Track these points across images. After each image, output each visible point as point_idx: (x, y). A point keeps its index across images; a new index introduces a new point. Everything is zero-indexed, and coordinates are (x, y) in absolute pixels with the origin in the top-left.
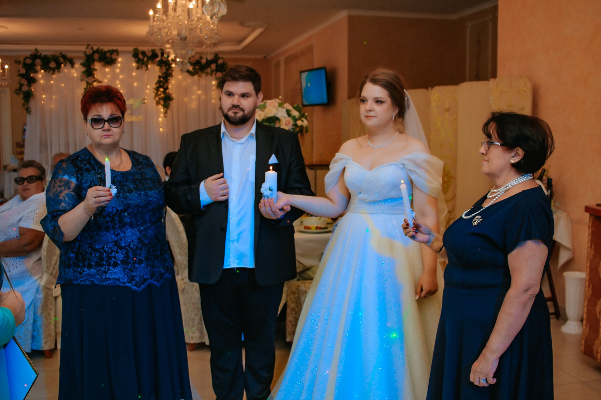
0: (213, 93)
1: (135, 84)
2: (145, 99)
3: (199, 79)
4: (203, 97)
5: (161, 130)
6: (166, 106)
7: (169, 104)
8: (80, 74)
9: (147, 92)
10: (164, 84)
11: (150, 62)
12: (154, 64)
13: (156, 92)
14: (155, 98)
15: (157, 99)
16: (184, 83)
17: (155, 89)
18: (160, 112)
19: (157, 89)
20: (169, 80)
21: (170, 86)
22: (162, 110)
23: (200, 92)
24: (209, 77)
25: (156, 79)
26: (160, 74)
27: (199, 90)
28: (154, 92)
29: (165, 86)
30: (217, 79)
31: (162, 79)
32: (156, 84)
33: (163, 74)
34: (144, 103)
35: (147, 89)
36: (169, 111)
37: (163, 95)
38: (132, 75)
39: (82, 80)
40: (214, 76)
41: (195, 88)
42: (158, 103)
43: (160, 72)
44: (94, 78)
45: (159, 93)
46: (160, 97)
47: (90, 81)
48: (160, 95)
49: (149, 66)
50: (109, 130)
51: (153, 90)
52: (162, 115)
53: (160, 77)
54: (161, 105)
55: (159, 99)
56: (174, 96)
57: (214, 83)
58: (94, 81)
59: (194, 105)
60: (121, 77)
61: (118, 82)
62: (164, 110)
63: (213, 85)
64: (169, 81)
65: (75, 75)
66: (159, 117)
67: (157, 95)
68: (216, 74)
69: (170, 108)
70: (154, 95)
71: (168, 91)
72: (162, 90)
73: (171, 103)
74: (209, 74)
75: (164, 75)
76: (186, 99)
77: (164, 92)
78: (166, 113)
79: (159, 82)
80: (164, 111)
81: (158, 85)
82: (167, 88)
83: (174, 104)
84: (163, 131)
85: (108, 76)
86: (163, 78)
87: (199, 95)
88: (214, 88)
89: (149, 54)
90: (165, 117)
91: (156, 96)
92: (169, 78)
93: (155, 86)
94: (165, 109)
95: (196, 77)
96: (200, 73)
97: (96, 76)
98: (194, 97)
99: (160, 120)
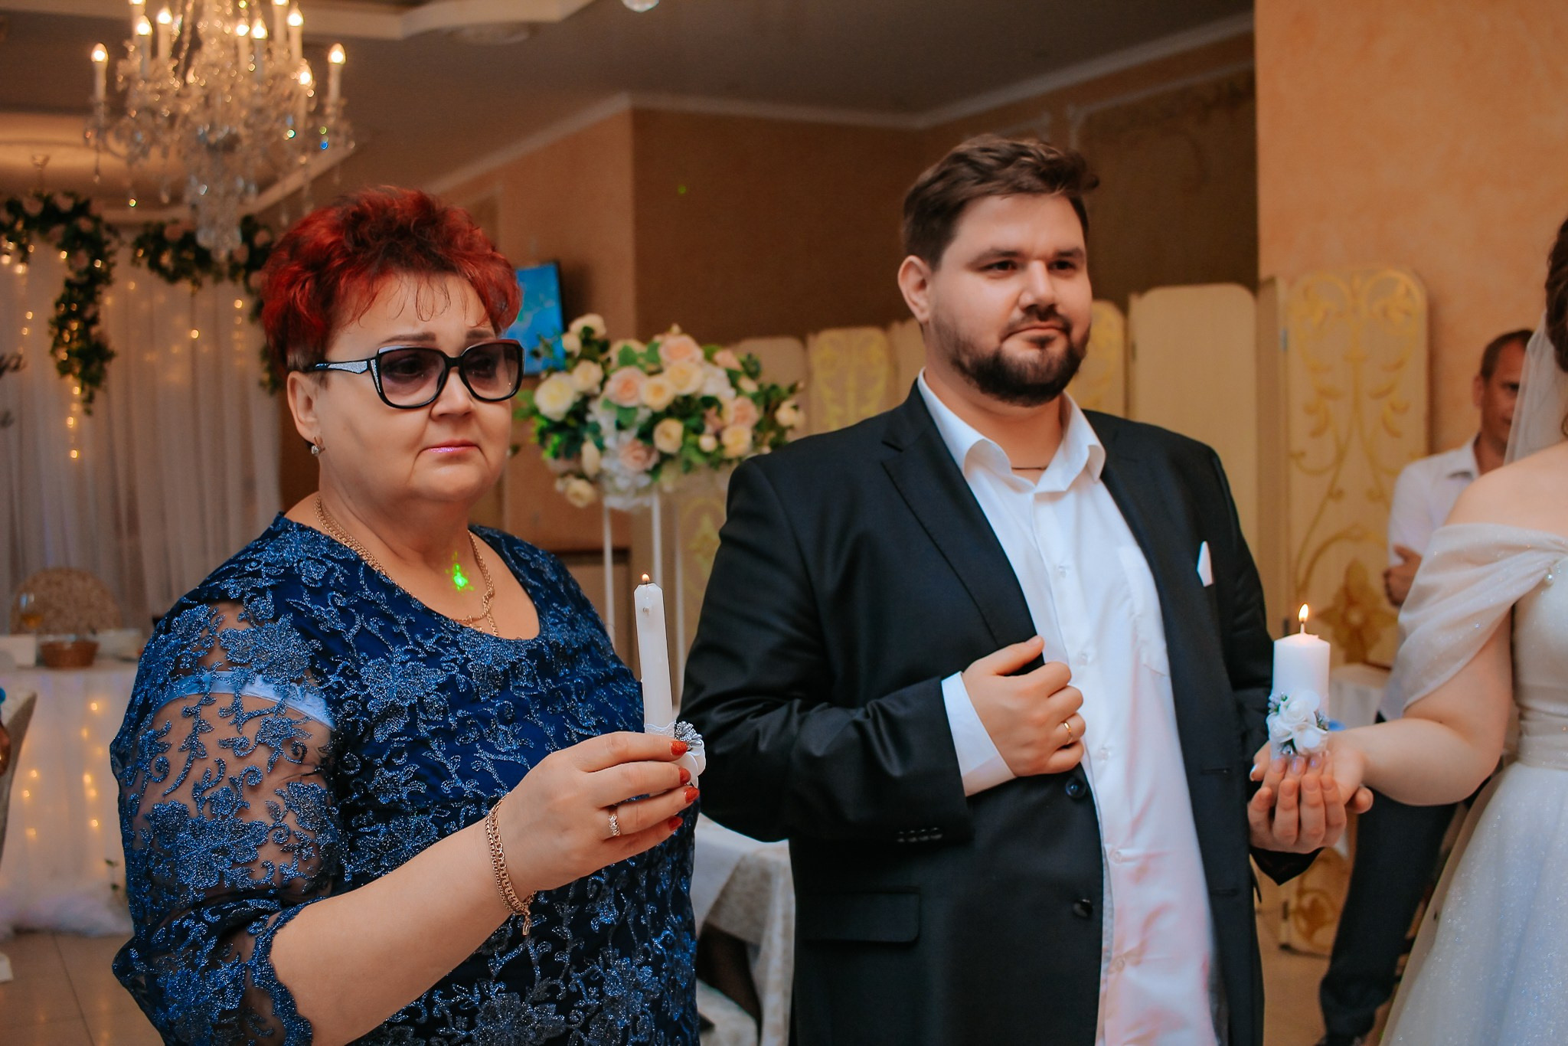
0: (237, 335)
3: (193, 295)
4: (206, 348)
5: (74, 454)
6: (91, 379)
7: (99, 370)
9: (26, 331)
10: (82, 307)
11: (35, 235)
12: (49, 241)
13: (56, 331)
14: (52, 353)
15: (61, 355)
16: (144, 305)
17: (51, 323)
18: (71, 398)
19: (60, 324)
20: (100, 293)
21: (102, 315)
22: (77, 391)
23: (195, 334)
24: (227, 286)
25: (59, 290)
26: (71, 275)
27: (193, 327)
28: (50, 333)
29: (88, 314)
30: (249, 291)
31: (75, 291)
32: (57, 305)
33: (79, 273)
35: (26, 323)
36: (99, 395)
37: (79, 344)
40: (240, 282)
41: (180, 320)
42: (64, 369)
43: (71, 267)
45: (67, 335)
46: (70, 348)
48: (70, 342)
49: (32, 249)
50: (465, 415)
51: (46, 327)
52: (76, 407)
53: (69, 284)
54: (74, 375)
55: (68, 354)
56: (114, 344)
57: (239, 304)
59: (176, 376)
62: (83, 389)
63: (239, 312)
64: (98, 297)
66: (65, 413)
67: (58, 343)
68: (246, 279)
69: (105, 383)
70: (49, 342)
71: (94, 330)
72: (75, 325)
73: (107, 366)
74: (225, 279)
75: (85, 278)
76: (150, 357)
77: (84, 333)
78: (89, 400)
79: (65, 300)
80: (86, 395)
81: (62, 311)
82: (94, 320)
83: (116, 371)
84: (80, 460)
86: (80, 289)
87: (194, 344)
88: (239, 320)
89: (34, 208)
90: (88, 412)
91: (55, 346)
92: (98, 288)
93: (50, 312)
94: (87, 387)
95: (185, 287)
96: (197, 273)
98: (176, 349)
99: (71, 422)
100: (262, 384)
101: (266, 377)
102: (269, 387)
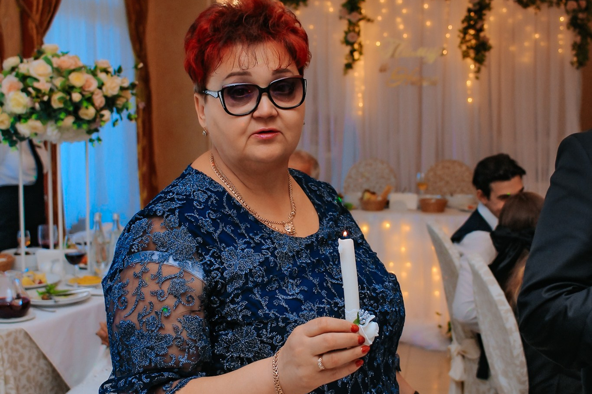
0: (560, 36)
1: (428, 24)
2: (444, 49)
3: (536, 14)
4: (543, 44)
5: (470, 100)
6: (479, 60)
7: (484, 56)
8: (339, 7)
9: (448, 36)
10: (476, 23)
13: (462, 35)
14: (460, 47)
15: (464, 47)
16: (510, 21)
17: (460, 31)
18: (468, 70)
19: (465, 31)
20: (485, 15)
21: (486, 26)
22: (472, 67)
23: (537, 36)
24: (554, 9)
25: (464, 14)
26: (470, 6)
27: (536, 32)
28: (459, 36)
29: (478, 26)
30: (567, 12)
31: (472, 14)
32: (463, 22)
33: (474, 5)
34: (442, 55)
35: (448, 31)
36: (483, 69)
37: (473, 42)
38: (423, 10)
39: (341, 18)
40: (562, 6)
41: (529, 28)
42: (465, 55)
44: (360, 13)
45: (468, 37)
46: (469, 44)
47: (354, 20)
48: (470, 41)
50: (271, 118)
51: (458, 33)
52: (472, 75)
53: (469, 11)
54: (471, 58)
55: (468, 48)
56: (492, 42)
57: (562, 19)
58: (360, 20)
59: (526, 59)
60: (404, 11)
61: (399, 20)
62: (475, 66)
63: (561, 24)
64: (484, 17)
65: (331, 10)
66: (466, 78)
67: (463, 41)
68: (566, 4)
69: (486, 63)
70: (458, 40)
71: (482, 34)
72: (472, 32)
73: (487, 54)
74: (554, 5)
75: (477, 7)
76: (513, 48)
77: (476, 36)
78: (478, 71)
79: (468, 19)
80: (476, 69)
81: (465, 25)
82: (481, 30)
83: (492, 56)
84: (473, 103)
85: (384, 11)
86: (476, 12)
87: (536, 42)
88: (562, 28)
90: (477, 78)
91: (462, 43)
92: (485, 12)
93: (461, 26)
94: (477, 65)
95: (531, 10)
97: (363, 11)
98: (526, 44)
99: (469, 83)
100: (572, 63)
101: (575, 59)
102: (576, 65)
